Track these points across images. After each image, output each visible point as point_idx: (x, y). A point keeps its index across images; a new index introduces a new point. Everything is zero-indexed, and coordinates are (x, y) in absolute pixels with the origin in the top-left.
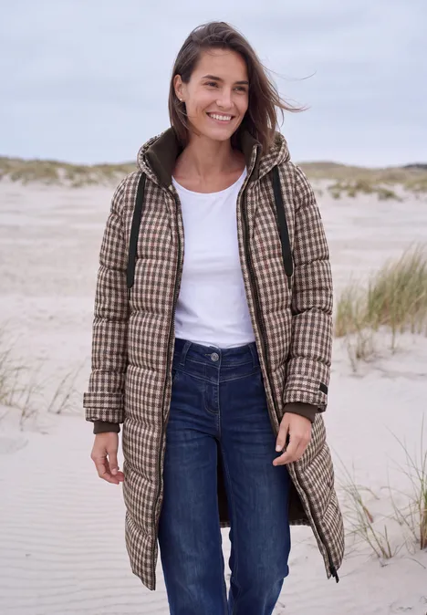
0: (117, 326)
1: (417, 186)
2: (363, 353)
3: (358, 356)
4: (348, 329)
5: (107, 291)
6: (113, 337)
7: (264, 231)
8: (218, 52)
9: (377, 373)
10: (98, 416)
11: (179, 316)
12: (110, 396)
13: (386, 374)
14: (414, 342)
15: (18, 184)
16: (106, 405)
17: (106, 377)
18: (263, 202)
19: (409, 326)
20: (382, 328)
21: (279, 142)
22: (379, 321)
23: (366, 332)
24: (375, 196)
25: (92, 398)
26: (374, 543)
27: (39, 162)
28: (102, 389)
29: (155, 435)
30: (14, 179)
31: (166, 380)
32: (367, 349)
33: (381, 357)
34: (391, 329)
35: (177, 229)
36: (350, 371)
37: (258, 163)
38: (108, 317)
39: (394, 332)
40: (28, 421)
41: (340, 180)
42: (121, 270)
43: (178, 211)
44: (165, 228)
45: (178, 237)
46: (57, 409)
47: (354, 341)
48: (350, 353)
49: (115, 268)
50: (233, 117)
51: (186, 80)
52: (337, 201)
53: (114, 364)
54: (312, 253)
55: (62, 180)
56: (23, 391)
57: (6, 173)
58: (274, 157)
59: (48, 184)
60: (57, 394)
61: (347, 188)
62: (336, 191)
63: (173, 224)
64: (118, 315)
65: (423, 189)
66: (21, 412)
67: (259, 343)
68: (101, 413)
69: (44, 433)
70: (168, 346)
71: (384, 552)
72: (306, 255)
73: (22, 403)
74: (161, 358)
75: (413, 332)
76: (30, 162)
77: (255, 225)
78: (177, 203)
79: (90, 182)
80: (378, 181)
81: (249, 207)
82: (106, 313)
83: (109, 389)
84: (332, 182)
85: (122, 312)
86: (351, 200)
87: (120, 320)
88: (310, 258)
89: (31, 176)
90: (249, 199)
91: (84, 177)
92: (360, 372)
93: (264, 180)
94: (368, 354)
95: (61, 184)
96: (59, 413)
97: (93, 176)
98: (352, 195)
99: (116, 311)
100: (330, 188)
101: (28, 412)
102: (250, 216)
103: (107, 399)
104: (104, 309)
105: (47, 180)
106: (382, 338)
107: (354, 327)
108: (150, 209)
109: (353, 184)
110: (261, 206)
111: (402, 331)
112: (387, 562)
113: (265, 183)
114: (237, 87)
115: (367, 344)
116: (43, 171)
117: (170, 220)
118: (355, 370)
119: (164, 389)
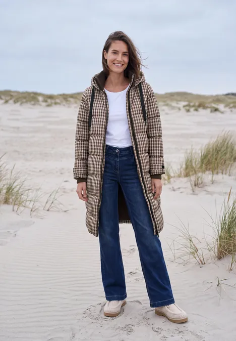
0: (85, 143)
1: (232, 105)
2: (197, 184)
3: (195, 185)
4: (191, 173)
5: (81, 130)
6: (84, 147)
7: (136, 105)
8: (118, 42)
9: (204, 192)
10: (79, 176)
11: (107, 137)
12: (84, 168)
13: (208, 193)
14: (223, 178)
15: (18, 104)
16: (82, 172)
17: (82, 162)
18: (136, 95)
19: (221, 171)
20: (207, 172)
21: (141, 75)
22: (206, 169)
23: (200, 174)
24: (209, 110)
25: (77, 170)
26: (198, 258)
27: (29, 93)
28: (81, 166)
29: (99, 179)
30: (15, 102)
31: (103, 159)
32: (200, 182)
33: (206, 185)
34: (211, 172)
35: (106, 105)
36: (191, 192)
37: (134, 81)
38: (82, 139)
39: (213, 174)
40: (34, 213)
41: (190, 101)
42: (86, 122)
43: (106, 99)
44: (102, 105)
45: (107, 108)
46: (47, 209)
47: (193, 178)
48: (191, 185)
49: (84, 121)
50: (123, 65)
51: (107, 52)
52: (189, 113)
53: (85, 157)
54: (154, 114)
55: (41, 103)
56: (31, 201)
57: (11, 99)
58: (140, 80)
59: (34, 105)
60: (47, 202)
61: (193, 106)
62: (187, 108)
63: (105, 103)
64: (85, 139)
65: (235, 107)
66: (31, 210)
67: (134, 146)
68: (80, 175)
69: (42, 219)
70: (103, 146)
71: (201, 262)
72: (152, 115)
73: (31, 206)
74: (101, 151)
75: (222, 173)
76: (23, 93)
77: (132, 103)
78: (106, 96)
79: (56, 103)
80: (211, 102)
81: (131, 97)
82: (81, 138)
83: (83, 166)
84: (186, 103)
85: (87, 137)
86: (196, 113)
87: (86, 140)
88: (153, 116)
89: (24, 100)
90: (131, 94)
91: (53, 101)
92: (196, 192)
93: (136, 87)
94: (200, 184)
95: (40, 105)
96: (48, 210)
97: (58, 101)
98: (196, 110)
99: (84, 137)
100: (184, 106)
101: (33, 210)
102: (131, 99)
103: (82, 169)
104: (80, 137)
105: (33, 103)
106: (207, 177)
107: (194, 172)
108: (96, 98)
109: (197, 104)
110: (135, 96)
111: (217, 173)
112: (203, 265)
113: (137, 88)
114: (124, 54)
115: (199, 179)
116: (30, 98)
117: (104, 102)
118: (193, 191)
119: (102, 162)
